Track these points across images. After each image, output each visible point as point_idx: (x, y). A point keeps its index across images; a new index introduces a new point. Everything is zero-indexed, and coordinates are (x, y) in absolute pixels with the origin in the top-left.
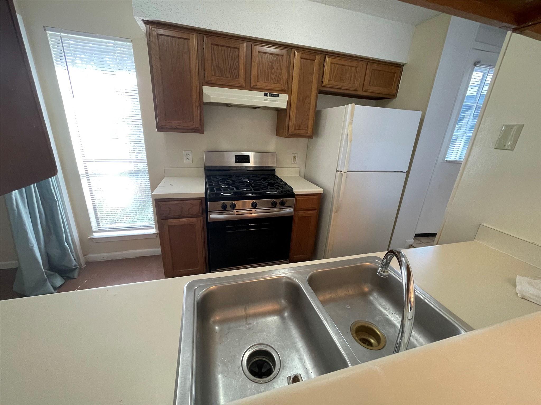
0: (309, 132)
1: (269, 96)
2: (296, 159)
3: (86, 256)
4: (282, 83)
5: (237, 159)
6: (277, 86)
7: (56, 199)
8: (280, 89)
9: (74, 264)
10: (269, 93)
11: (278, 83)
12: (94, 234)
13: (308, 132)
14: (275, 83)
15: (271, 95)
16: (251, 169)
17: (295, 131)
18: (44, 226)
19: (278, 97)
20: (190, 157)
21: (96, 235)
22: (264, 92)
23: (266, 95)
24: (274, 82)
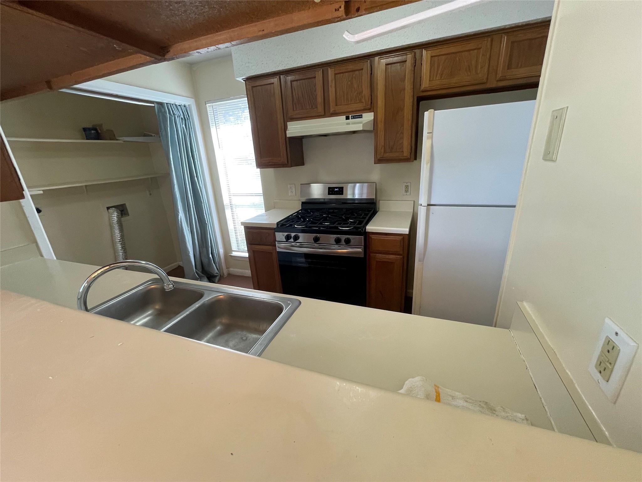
0: (405, 154)
1: (351, 119)
2: (408, 189)
3: (228, 269)
4: (364, 101)
5: (331, 191)
6: (359, 106)
7: (207, 222)
8: (362, 108)
9: (215, 272)
10: (350, 116)
11: (361, 102)
12: (233, 252)
13: (403, 155)
14: (357, 102)
15: (354, 117)
16: (356, 202)
17: (385, 155)
18: (200, 241)
19: (362, 117)
20: (294, 189)
21: (234, 254)
22: (345, 116)
23: (347, 118)
24: (355, 101)
